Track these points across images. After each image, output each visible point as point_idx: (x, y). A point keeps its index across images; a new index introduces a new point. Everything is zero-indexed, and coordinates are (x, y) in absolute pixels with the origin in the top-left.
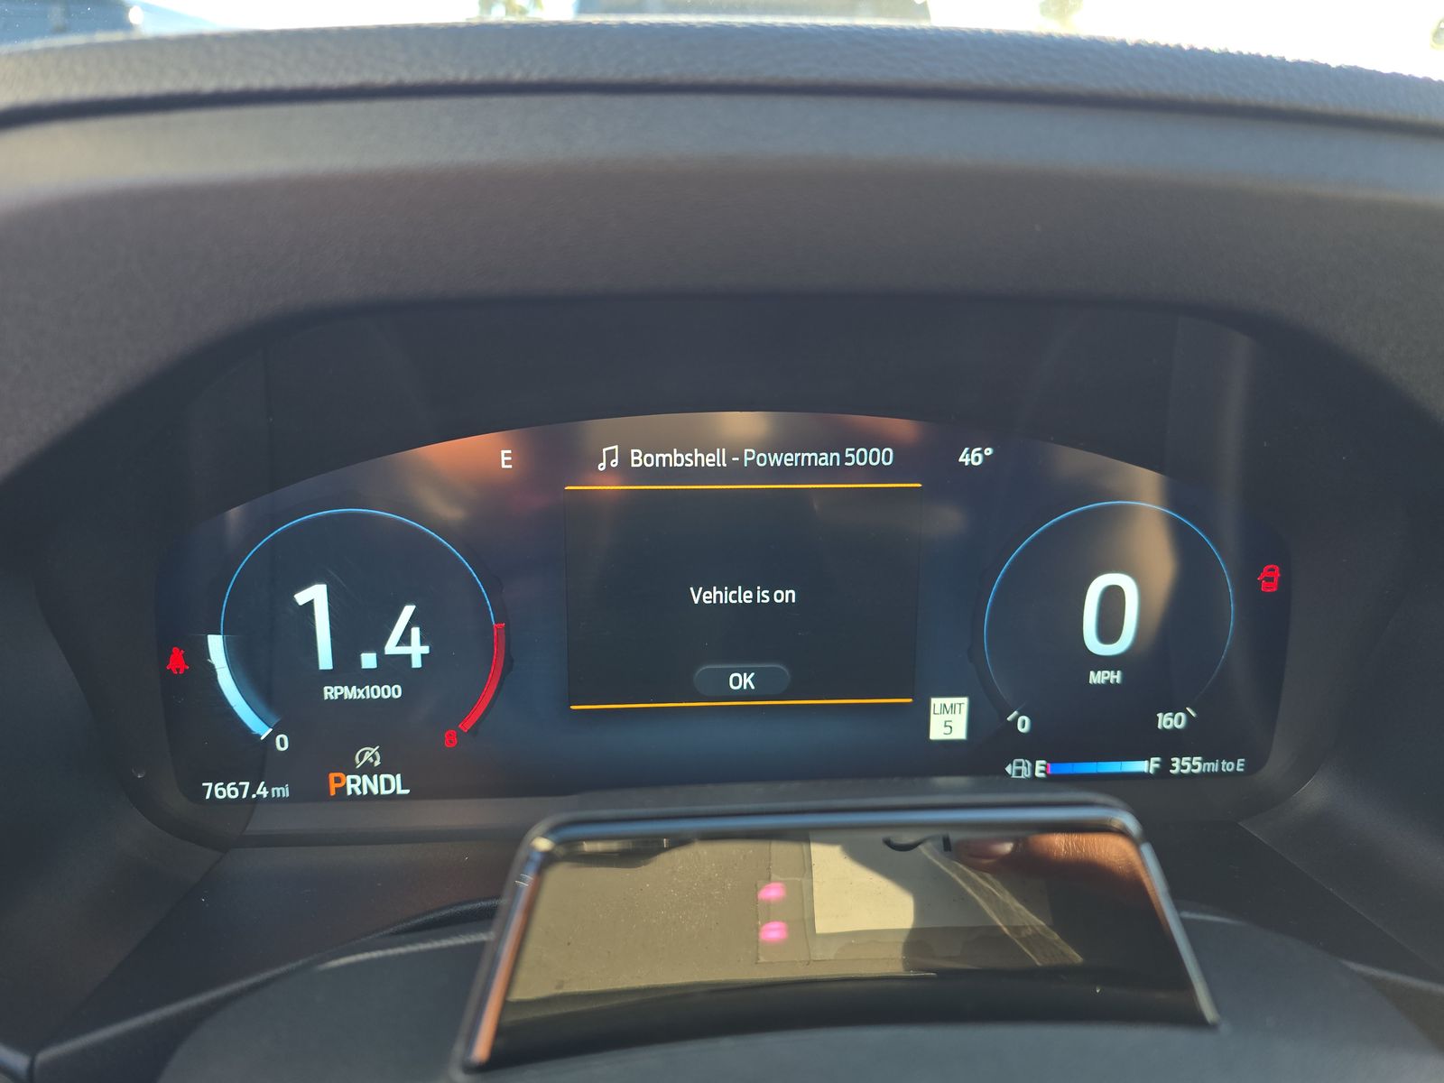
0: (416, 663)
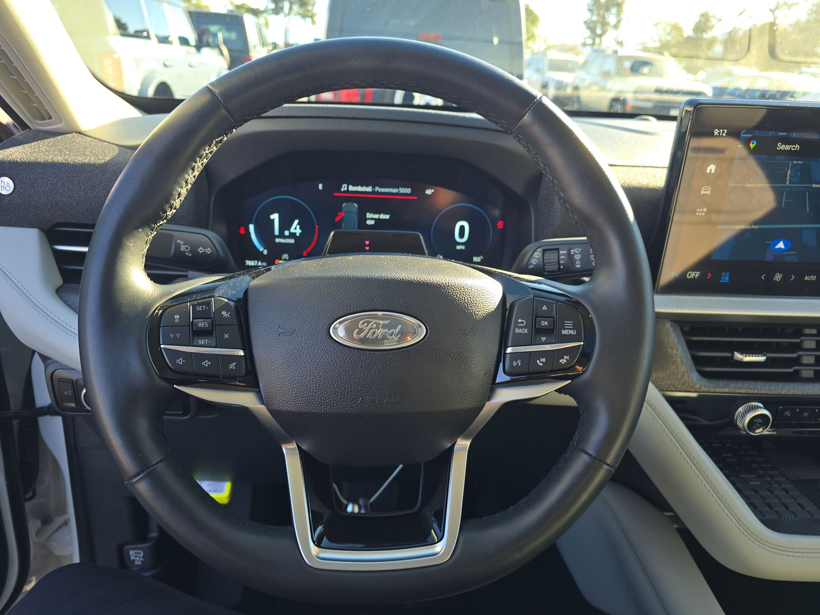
0: (298, 235)
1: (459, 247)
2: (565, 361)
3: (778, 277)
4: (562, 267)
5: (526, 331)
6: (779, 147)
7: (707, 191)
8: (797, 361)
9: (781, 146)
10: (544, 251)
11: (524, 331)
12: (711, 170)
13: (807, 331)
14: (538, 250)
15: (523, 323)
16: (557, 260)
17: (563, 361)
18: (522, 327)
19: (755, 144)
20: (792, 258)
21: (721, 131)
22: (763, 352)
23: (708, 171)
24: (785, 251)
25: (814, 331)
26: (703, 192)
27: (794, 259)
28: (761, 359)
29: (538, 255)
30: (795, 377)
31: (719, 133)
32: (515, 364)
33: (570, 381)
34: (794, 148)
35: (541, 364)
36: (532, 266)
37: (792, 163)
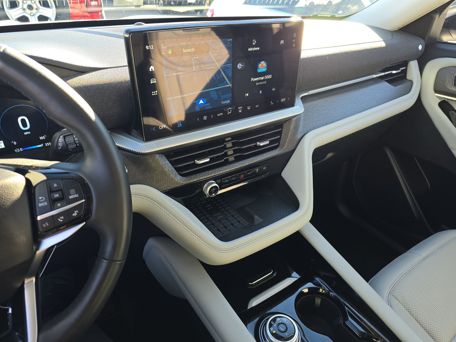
1: (26, 133)
2: (76, 214)
3: (205, 118)
4: (78, 145)
5: (46, 203)
6: (184, 51)
7: (154, 81)
8: (226, 155)
9: (185, 50)
10: (64, 137)
11: (44, 204)
12: (152, 69)
13: (227, 139)
14: (61, 137)
15: (42, 199)
16: (73, 141)
17: (75, 214)
18: (42, 202)
19: (171, 51)
20: (209, 107)
21: (150, 46)
22: (208, 156)
23: (151, 70)
24: (205, 104)
25: (230, 139)
26: (152, 82)
27: (210, 107)
28: (208, 160)
29: (61, 140)
30: (227, 163)
31: (149, 48)
32: (44, 225)
33: (85, 223)
34: (192, 50)
35: (62, 221)
36: (60, 148)
37: (193, 59)
